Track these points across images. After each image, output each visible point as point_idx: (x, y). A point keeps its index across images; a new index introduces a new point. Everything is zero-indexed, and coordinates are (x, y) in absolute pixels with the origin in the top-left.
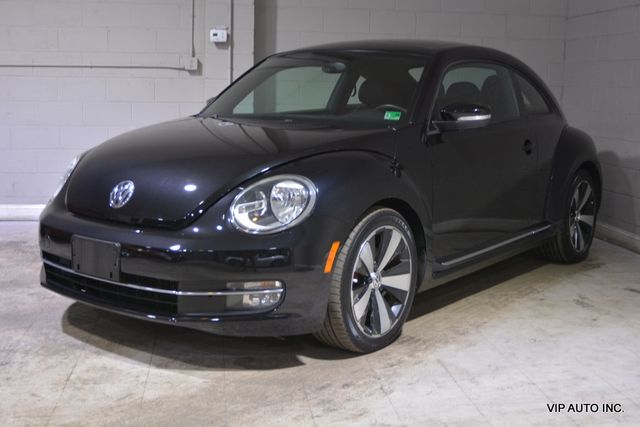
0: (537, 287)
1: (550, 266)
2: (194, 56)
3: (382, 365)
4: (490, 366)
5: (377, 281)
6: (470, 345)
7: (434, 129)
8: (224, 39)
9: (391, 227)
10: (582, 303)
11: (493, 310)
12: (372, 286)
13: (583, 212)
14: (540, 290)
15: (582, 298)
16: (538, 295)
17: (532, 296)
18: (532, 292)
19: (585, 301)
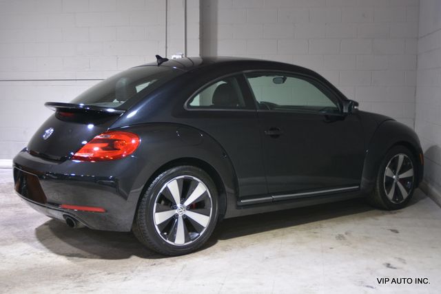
15: (346, 234)
16: (316, 230)
17: (312, 230)
18: (317, 228)
19: (345, 236)
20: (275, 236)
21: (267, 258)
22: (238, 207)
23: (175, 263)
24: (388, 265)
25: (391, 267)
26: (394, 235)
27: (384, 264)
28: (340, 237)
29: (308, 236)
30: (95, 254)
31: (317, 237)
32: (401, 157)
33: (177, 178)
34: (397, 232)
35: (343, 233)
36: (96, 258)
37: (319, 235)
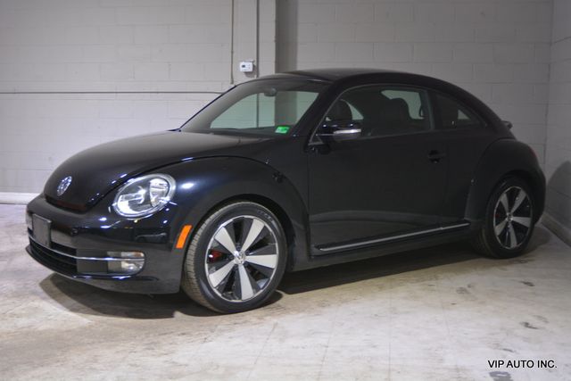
1: (484, 260)
2: (233, 83)
5: (239, 258)
7: (318, 141)
8: (251, 70)
9: (252, 217)
12: (234, 262)
13: (517, 214)
15: (469, 286)
16: (433, 282)
17: (426, 282)
18: (431, 279)
19: (468, 289)
20: (381, 288)
21: (376, 315)
23: (262, 321)
24: (527, 325)
25: (530, 327)
26: (528, 289)
27: (521, 323)
28: (462, 291)
29: (424, 290)
31: (433, 290)
34: (532, 285)
35: (465, 286)
37: (435, 288)
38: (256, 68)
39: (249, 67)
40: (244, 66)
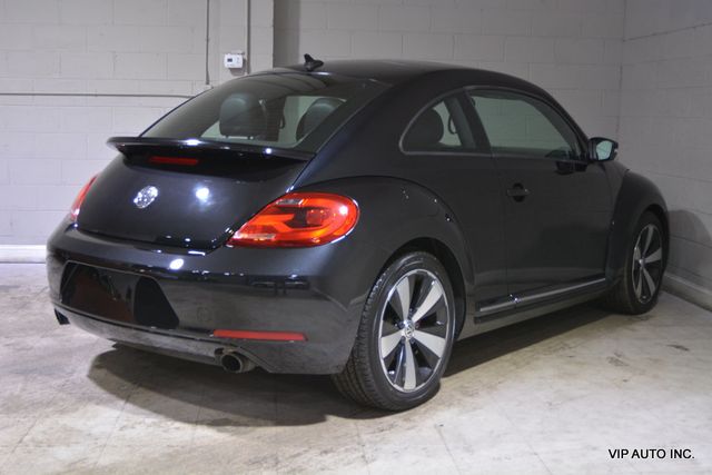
0: (569, 342)
2: (208, 83)
3: (371, 430)
4: (492, 432)
6: (475, 409)
8: (240, 65)
10: (616, 361)
11: (513, 368)
14: (573, 345)
16: (568, 353)
17: (561, 352)
22: (477, 320)
29: (568, 363)
30: (257, 417)
31: (582, 363)
32: (651, 228)
33: (409, 274)
34: (686, 349)
35: (614, 355)
36: (266, 425)
37: (581, 360)
38: (246, 63)
39: (237, 62)
40: (230, 60)
